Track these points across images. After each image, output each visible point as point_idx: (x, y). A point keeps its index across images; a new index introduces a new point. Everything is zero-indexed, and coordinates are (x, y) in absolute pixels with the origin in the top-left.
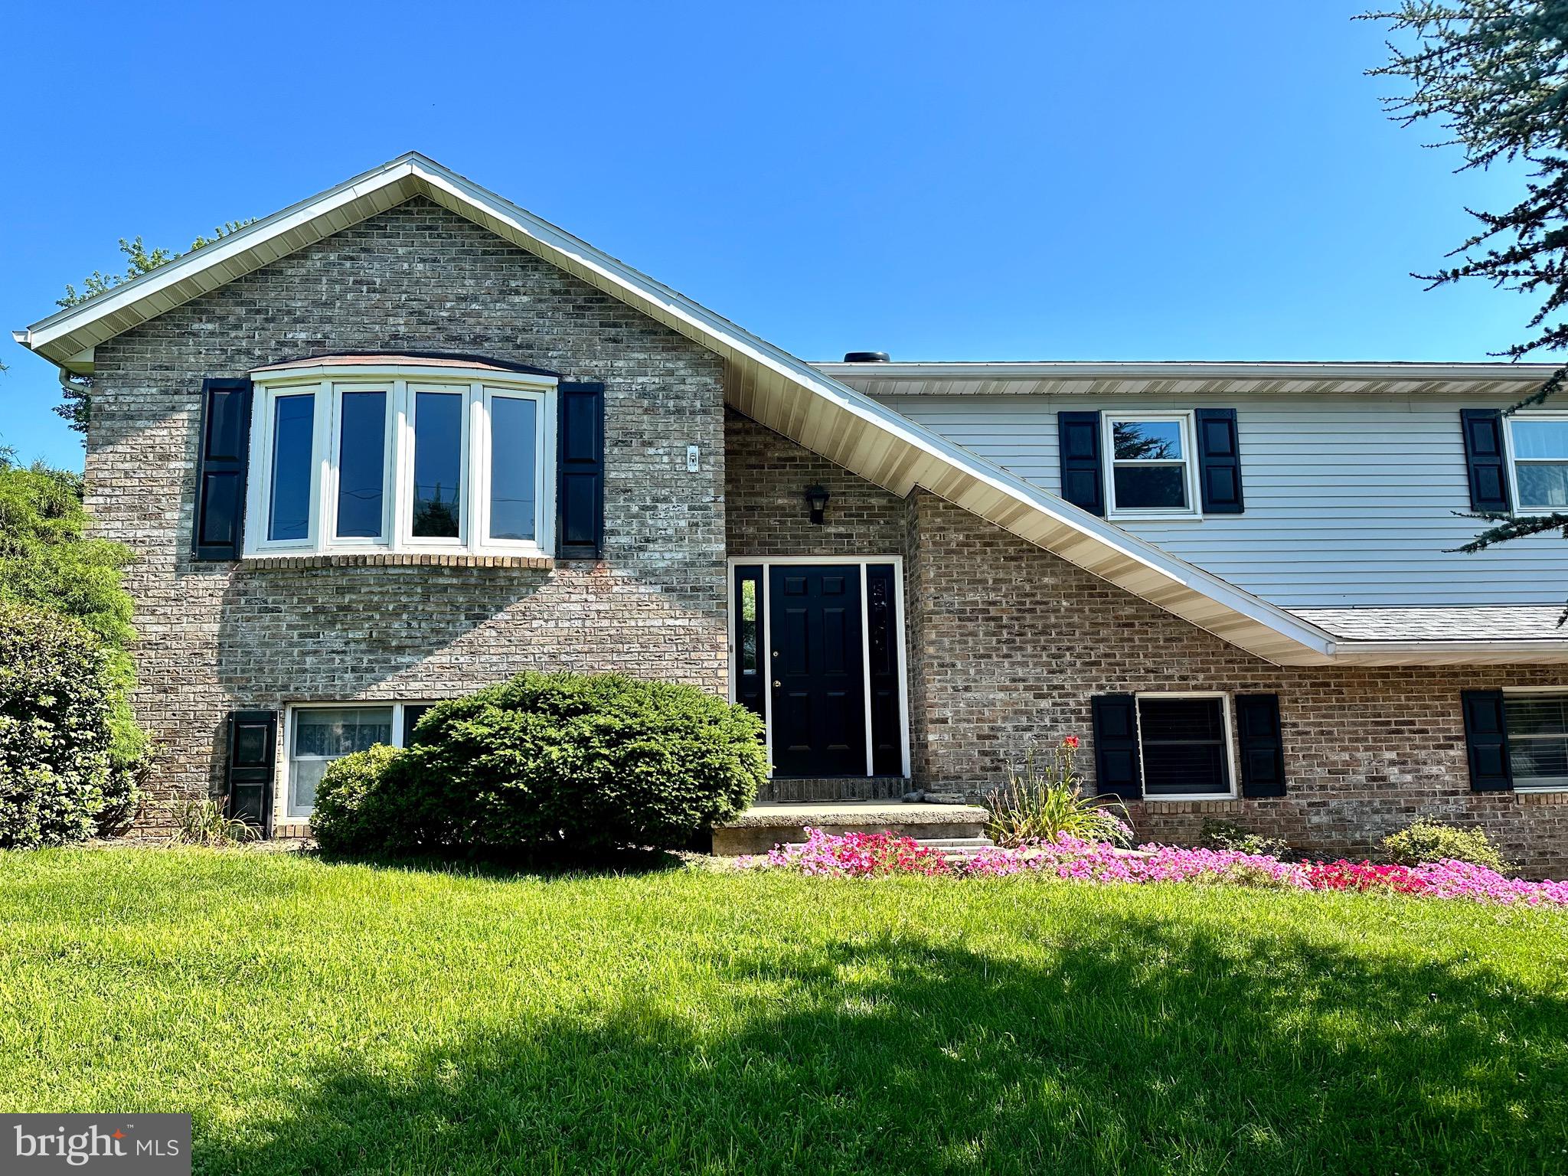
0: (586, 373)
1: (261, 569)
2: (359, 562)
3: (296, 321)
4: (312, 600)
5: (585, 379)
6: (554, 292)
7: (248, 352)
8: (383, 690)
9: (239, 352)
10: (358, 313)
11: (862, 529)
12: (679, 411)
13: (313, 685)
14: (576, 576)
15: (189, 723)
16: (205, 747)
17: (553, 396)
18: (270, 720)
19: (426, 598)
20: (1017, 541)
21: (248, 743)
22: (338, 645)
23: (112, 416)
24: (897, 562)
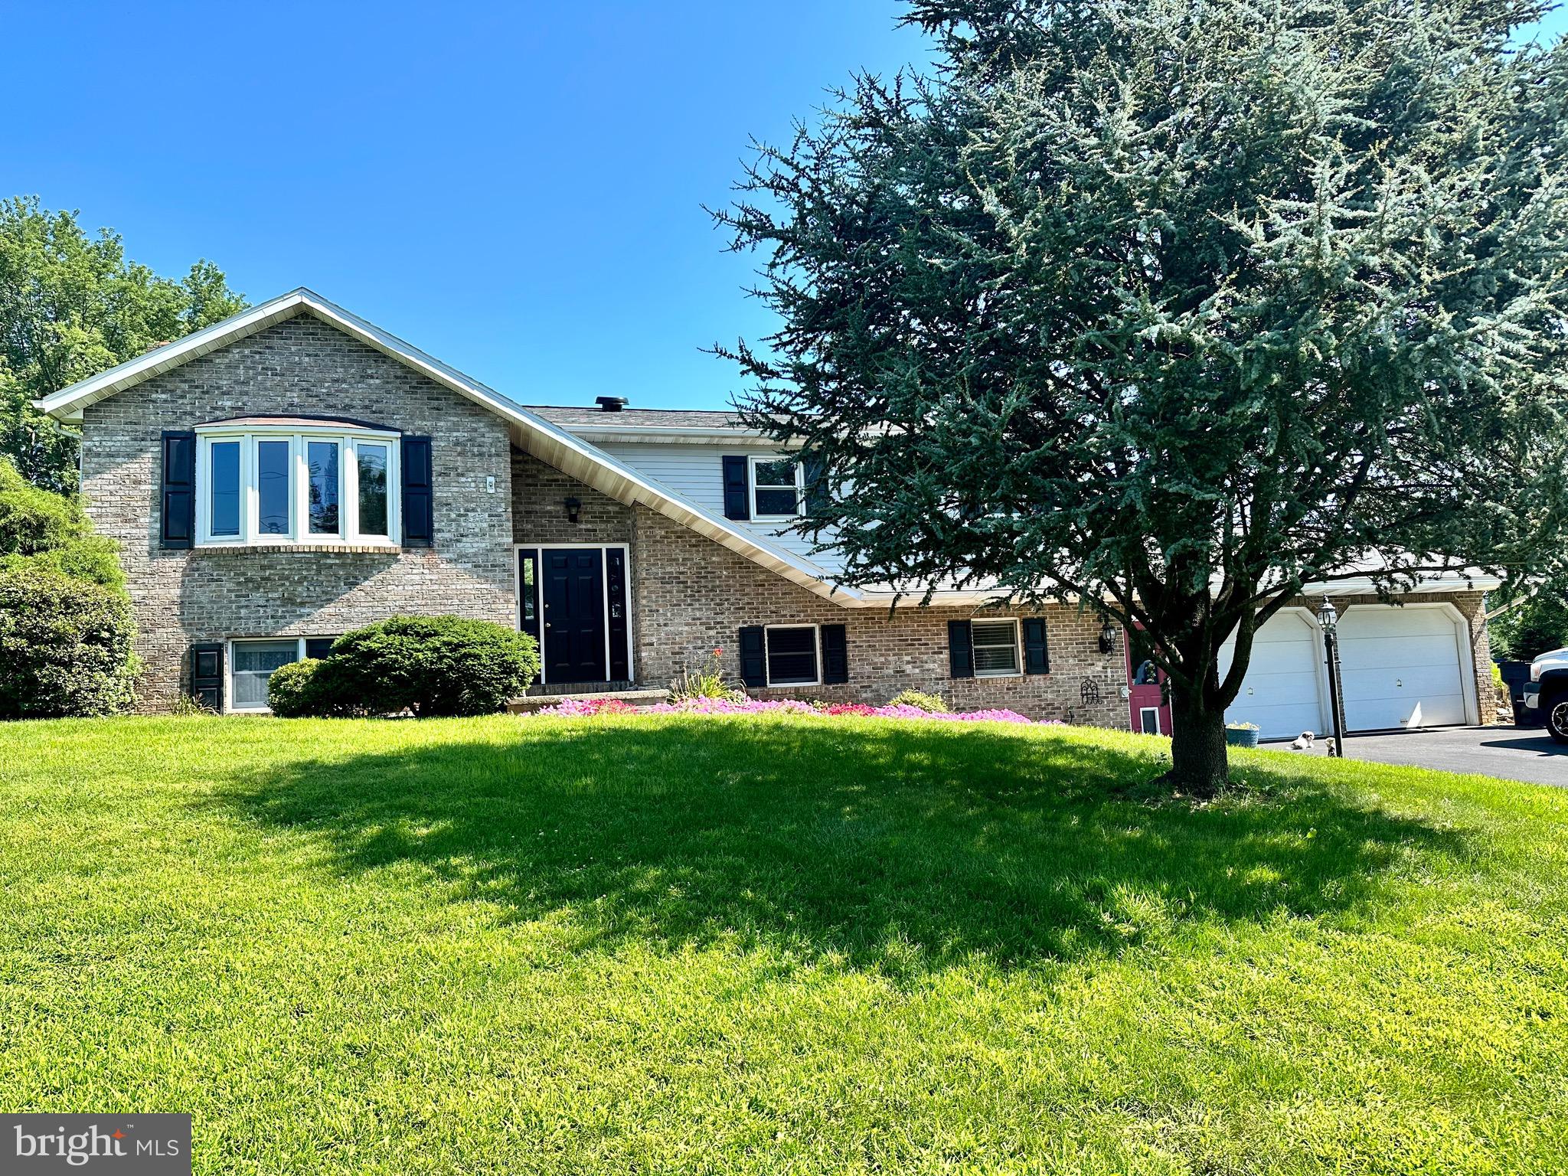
0: (419, 429)
1: (208, 554)
2: (275, 550)
3: (224, 393)
4: (244, 574)
5: (418, 433)
6: (396, 377)
7: (192, 414)
8: (293, 629)
9: (185, 413)
10: (266, 389)
11: (603, 526)
12: (481, 454)
13: (247, 627)
14: (416, 558)
15: (164, 652)
16: (176, 667)
17: (397, 444)
18: (219, 649)
19: (319, 572)
20: (697, 535)
21: (204, 663)
22: (262, 602)
23: (98, 455)
24: (626, 547)
